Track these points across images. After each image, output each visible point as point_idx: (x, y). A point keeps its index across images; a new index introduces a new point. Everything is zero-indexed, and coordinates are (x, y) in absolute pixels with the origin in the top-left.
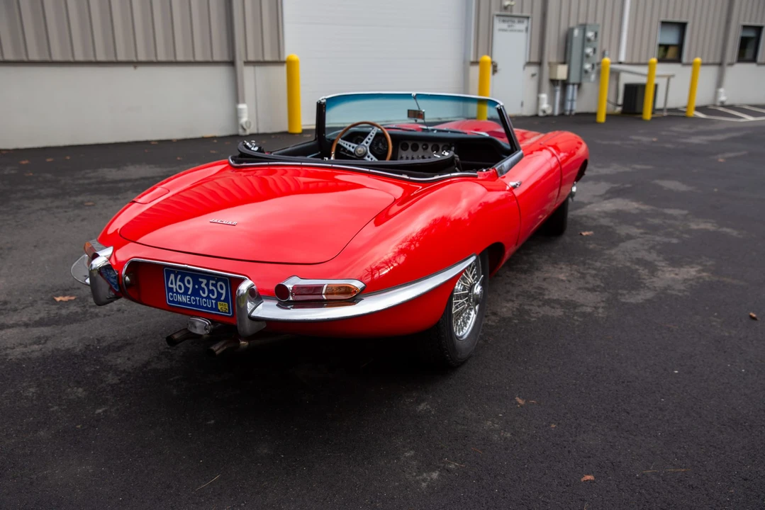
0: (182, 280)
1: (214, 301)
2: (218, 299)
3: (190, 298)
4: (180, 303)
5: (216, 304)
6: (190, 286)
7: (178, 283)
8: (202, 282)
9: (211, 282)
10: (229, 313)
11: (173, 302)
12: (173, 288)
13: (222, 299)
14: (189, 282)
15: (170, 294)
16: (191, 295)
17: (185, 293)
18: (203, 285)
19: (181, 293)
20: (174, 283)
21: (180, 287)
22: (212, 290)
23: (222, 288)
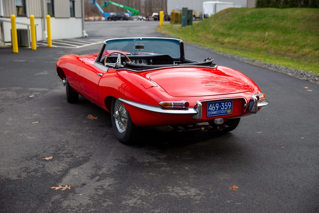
0: (215, 106)
1: (226, 110)
2: (227, 109)
3: (217, 112)
4: (212, 115)
7: (213, 107)
8: (222, 104)
9: (226, 103)
10: (231, 113)
11: (210, 115)
12: (210, 110)
13: (229, 108)
14: (217, 106)
15: (209, 112)
16: (217, 111)
17: (215, 110)
18: (223, 105)
19: (214, 111)
20: (211, 108)
21: (213, 109)
22: (226, 106)
23: (229, 104)
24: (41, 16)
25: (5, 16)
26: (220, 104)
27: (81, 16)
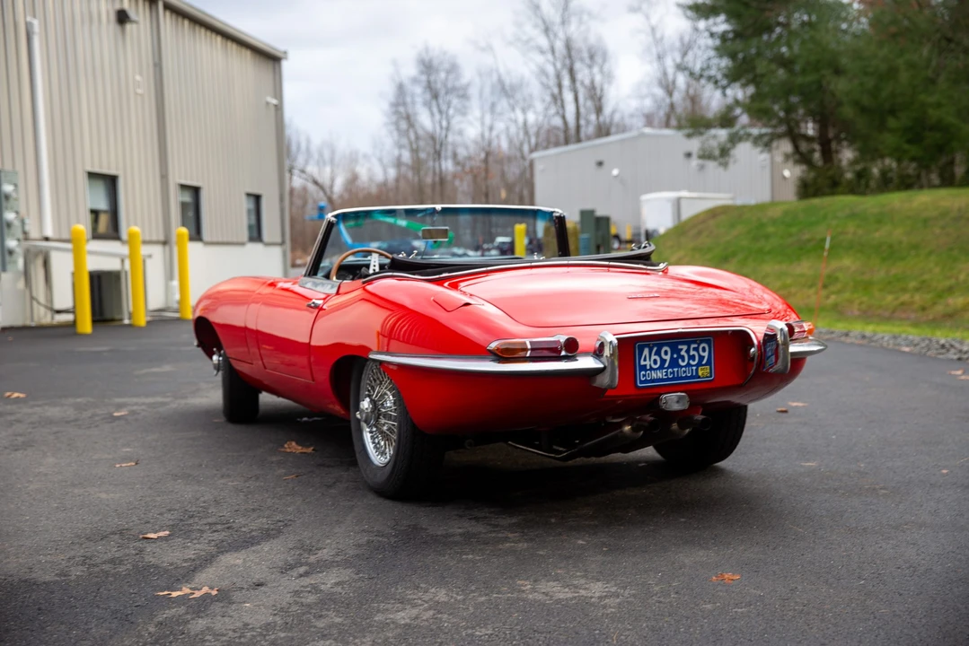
0: (658, 353)
1: (694, 368)
2: (698, 365)
3: (666, 372)
4: (652, 381)
5: (697, 370)
6: (668, 358)
7: (653, 357)
8: (682, 349)
9: (693, 346)
10: (711, 376)
11: (646, 381)
12: (646, 365)
13: (704, 362)
14: (666, 353)
15: (643, 372)
16: (668, 368)
17: (661, 367)
18: (683, 353)
19: (656, 369)
20: (648, 359)
21: (655, 362)
22: (694, 356)
23: (704, 350)
24: (162, 238)
25: (57, 237)
26: (675, 350)
27: (279, 240)
